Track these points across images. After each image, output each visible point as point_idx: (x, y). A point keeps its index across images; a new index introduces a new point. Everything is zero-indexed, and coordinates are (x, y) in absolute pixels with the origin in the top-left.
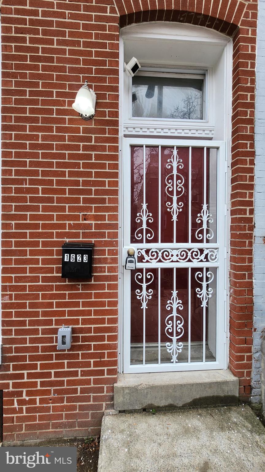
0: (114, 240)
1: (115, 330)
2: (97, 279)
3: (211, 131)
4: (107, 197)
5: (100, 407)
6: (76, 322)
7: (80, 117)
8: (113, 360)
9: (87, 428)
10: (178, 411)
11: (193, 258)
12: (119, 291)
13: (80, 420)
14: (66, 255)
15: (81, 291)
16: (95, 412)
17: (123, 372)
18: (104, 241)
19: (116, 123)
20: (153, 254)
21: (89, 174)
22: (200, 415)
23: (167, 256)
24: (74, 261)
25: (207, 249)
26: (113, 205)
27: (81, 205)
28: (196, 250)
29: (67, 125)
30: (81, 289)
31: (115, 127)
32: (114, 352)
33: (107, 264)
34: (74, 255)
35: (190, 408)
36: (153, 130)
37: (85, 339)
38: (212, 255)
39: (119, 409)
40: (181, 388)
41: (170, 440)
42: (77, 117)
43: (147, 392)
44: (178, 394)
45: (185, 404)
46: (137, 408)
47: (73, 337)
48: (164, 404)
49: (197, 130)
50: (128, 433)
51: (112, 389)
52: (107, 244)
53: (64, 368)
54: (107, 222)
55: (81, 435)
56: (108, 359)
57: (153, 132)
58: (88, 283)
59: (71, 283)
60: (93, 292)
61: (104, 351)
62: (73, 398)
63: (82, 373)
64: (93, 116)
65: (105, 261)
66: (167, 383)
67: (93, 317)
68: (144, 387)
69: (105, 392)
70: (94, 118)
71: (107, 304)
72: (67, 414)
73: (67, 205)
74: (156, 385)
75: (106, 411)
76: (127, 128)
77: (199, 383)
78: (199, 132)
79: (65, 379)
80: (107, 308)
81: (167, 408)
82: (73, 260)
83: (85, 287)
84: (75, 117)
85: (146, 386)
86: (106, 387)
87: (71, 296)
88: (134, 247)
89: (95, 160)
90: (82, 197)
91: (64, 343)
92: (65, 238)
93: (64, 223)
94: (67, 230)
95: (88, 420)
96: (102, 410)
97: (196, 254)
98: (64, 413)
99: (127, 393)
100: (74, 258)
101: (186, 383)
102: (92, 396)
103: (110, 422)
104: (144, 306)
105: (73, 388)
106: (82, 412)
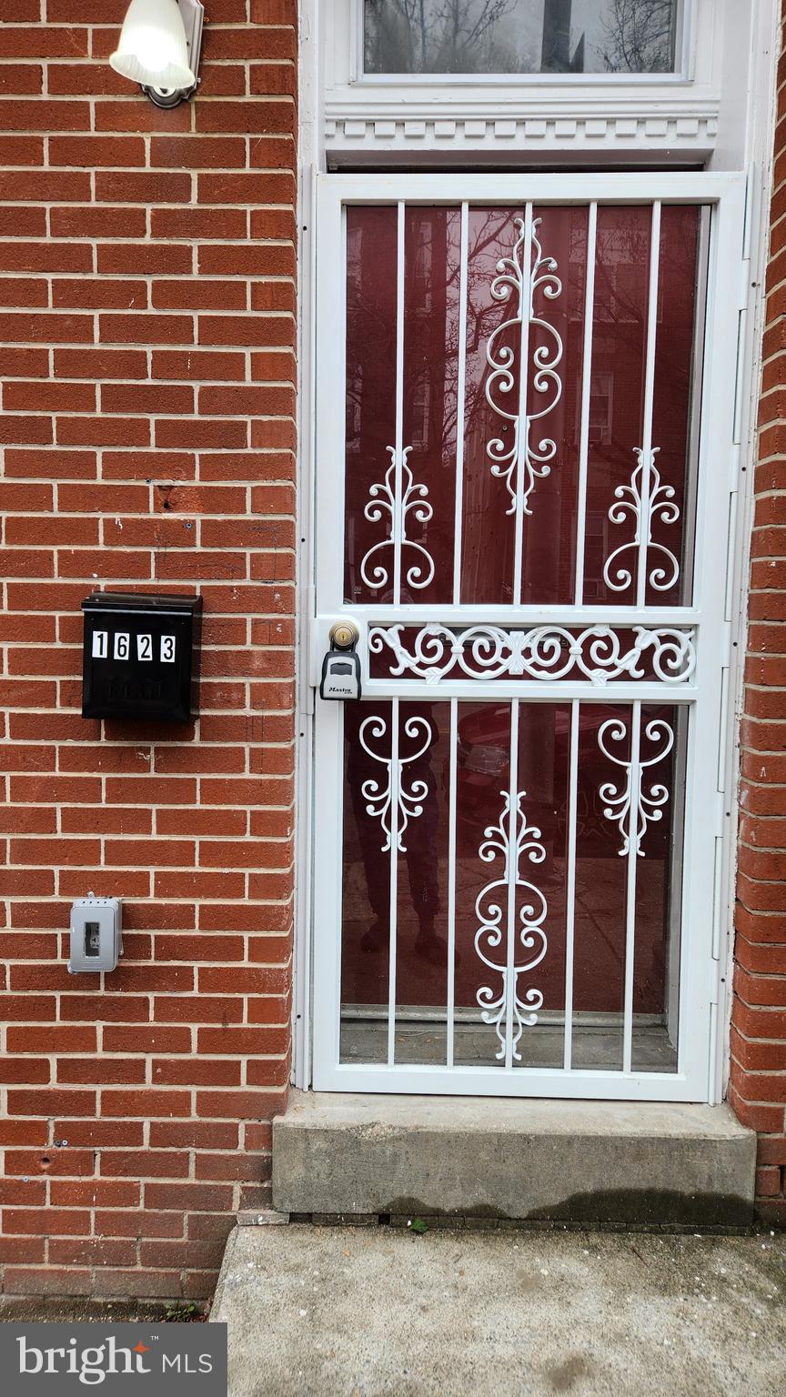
0: (276, 584)
1: (280, 918)
2: (215, 729)
3: (703, 121)
4: (248, 419)
5: (223, 1199)
6: (138, 884)
7: (143, 99)
8: (271, 1029)
9: (173, 1270)
10: (509, 1232)
11: (592, 666)
12: (300, 777)
13: (150, 1240)
14: (96, 634)
15: (152, 774)
16: (205, 1213)
17: (310, 1086)
18: (239, 588)
19: (286, 118)
20: (429, 646)
21: (179, 330)
22: (594, 1249)
23: (486, 656)
24: (126, 658)
25: (651, 630)
26: (273, 451)
27: (152, 449)
28: (602, 631)
29: (93, 134)
30: (152, 767)
31: (277, 132)
32: (276, 999)
33: (250, 675)
34: (127, 636)
35: (559, 1229)
36: (449, 128)
37: (168, 948)
38: (670, 655)
39: (289, 1208)
40: (523, 1150)
41: (460, 1301)
42: (130, 99)
43: (395, 1155)
44: (512, 1170)
45: (539, 1211)
46: (356, 1208)
47: (125, 938)
48: (459, 1203)
49: (641, 121)
50: (316, 1273)
51: (265, 1137)
52: (249, 599)
53: (94, 1050)
54: (249, 516)
55: (153, 1293)
56: (251, 1026)
57: (450, 137)
58: (179, 744)
59: (117, 744)
60: (198, 777)
61: (237, 995)
62: (126, 1161)
63: (159, 1070)
64: (191, 92)
65: (242, 663)
66: (472, 1126)
67: (197, 869)
68: (382, 1133)
69: (241, 1146)
70: (197, 99)
71: (248, 823)
72: (104, 1213)
73: (100, 452)
74: (431, 1130)
75: (242, 1211)
76: (340, 124)
77: (596, 1138)
78: (652, 127)
79: (99, 1089)
80: (248, 838)
81: (469, 1219)
82: (122, 653)
83: (168, 760)
84: (122, 99)
85: (390, 1131)
86: (246, 1125)
87: (118, 790)
88: (358, 617)
89: (201, 271)
90: (153, 418)
91: (91, 951)
92: (95, 575)
93: (89, 519)
94: (101, 547)
95: (179, 1240)
96: (229, 1208)
97: (605, 647)
98: (93, 1210)
99: (319, 1150)
100: (125, 646)
101: (543, 1133)
102: (192, 1158)
103: (255, 1244)
104: (394, 841)
105: (124, 1122)
106: (156, 1211)
